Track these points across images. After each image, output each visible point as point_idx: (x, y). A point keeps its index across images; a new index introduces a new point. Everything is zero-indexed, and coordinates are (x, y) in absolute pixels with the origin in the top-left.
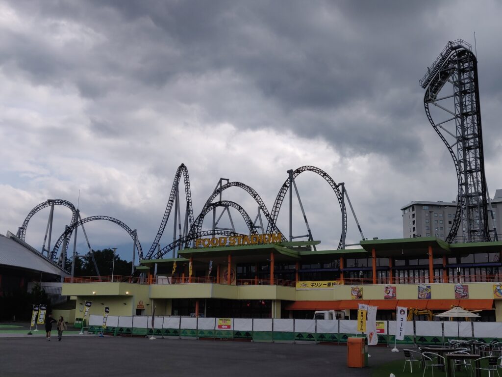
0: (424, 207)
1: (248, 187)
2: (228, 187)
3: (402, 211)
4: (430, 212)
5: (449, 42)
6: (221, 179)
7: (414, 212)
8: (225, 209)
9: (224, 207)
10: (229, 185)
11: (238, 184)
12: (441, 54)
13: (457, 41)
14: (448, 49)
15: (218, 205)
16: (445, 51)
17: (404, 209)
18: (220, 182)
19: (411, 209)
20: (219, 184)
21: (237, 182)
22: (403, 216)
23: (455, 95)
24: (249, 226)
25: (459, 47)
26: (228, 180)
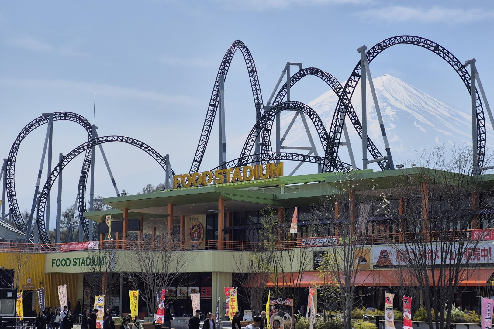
2: (301, 76)
6: (289, 64)
8: (297, 114)
9: (296, 111)
10: (302, 73)
15: (284, 108)
18: (287, 69)
26: (300, 65)
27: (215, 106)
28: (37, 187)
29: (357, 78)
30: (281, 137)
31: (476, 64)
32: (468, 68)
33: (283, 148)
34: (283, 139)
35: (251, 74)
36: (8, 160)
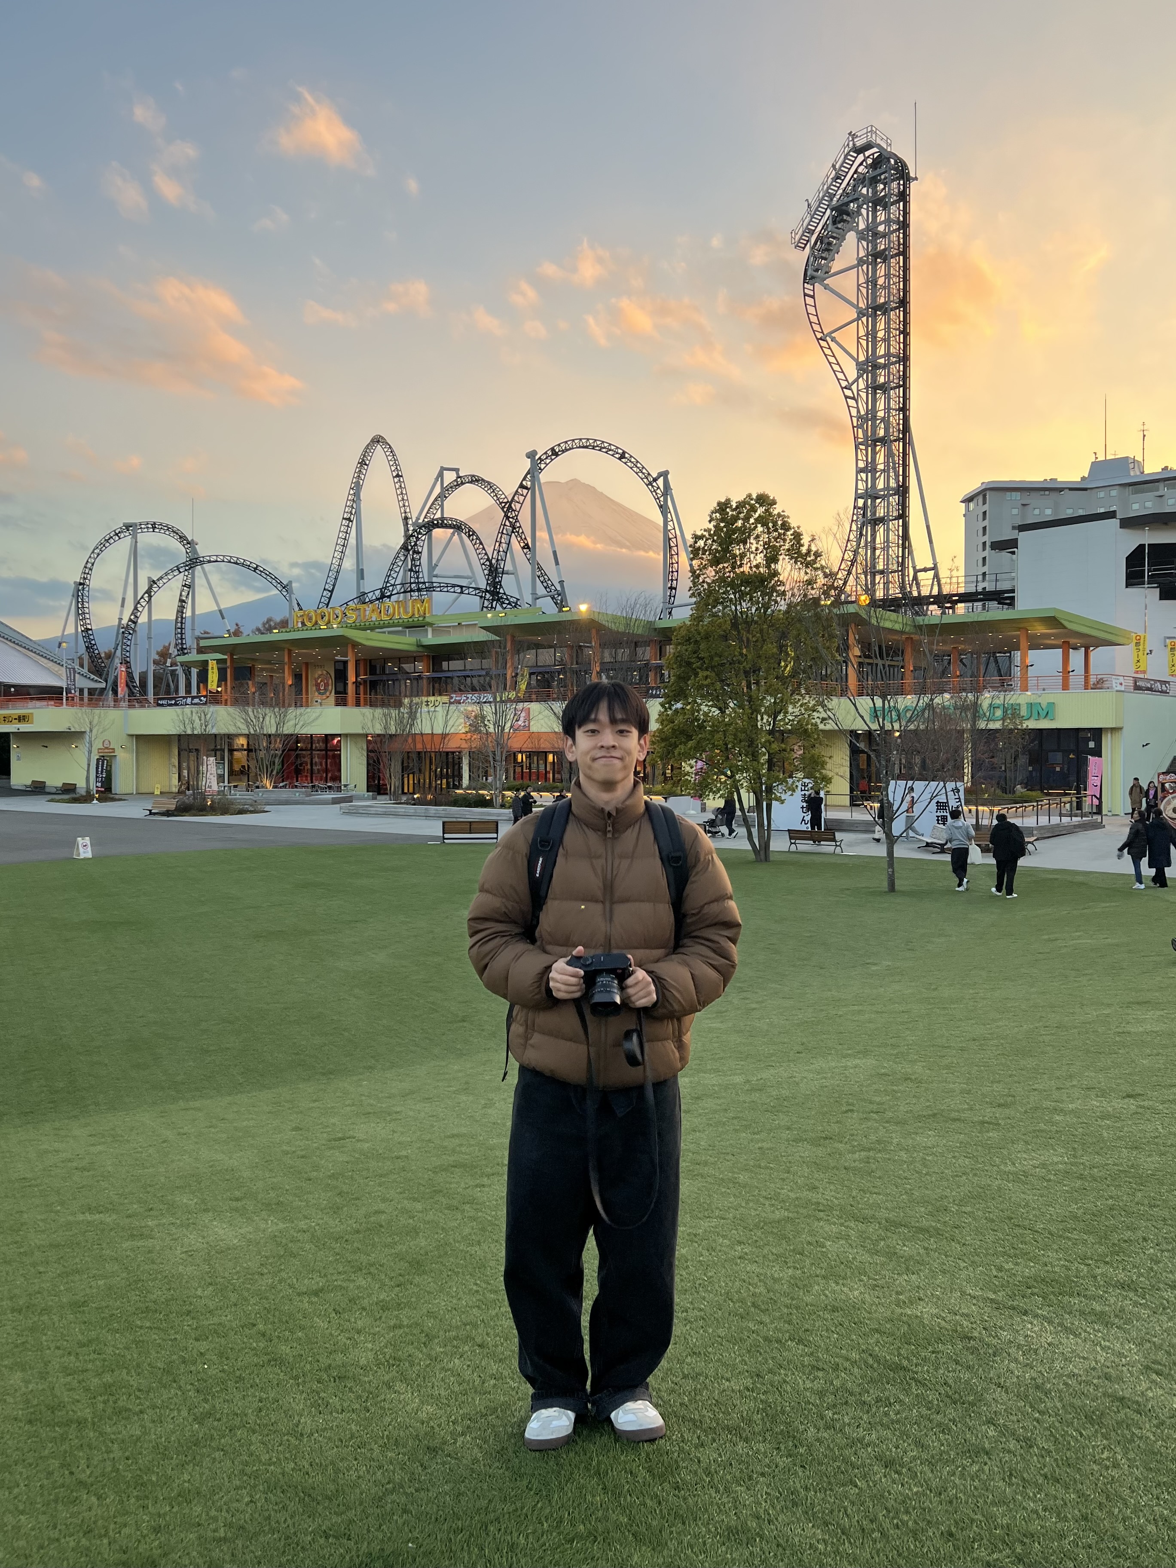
0: (1008, 494)
1: (489, 483)
2: (458, 485)
3: (964, 504)
4: (1024, 505)
5: (850, 134)
6: (443, 469)
7: (986, 507)
8: (453, 534)
9: (452, 530)
10: (459, 482)
11: (475, 480)
12: (834, 166)
13: (865, 131)
14: (848, 154)
15: (437, 526)
16: (843, 156)
17: (968, 500)
18: (440, 475)
19: (980, 498)
20: (437, 479)
21: (474, 476)
22: (964, 516)
23: (861, 262)
24: (486, 572)
25: (868, 146)
26: (457, 470)
27: (349, 520)
28: (120, 619)
29: (525, 491)
30: (434, 562)
31: (669, 476)
32: (660, 482)
33: (436, 576)
34: (436, 565)
35: (396, 480)
36: (80, 584)
